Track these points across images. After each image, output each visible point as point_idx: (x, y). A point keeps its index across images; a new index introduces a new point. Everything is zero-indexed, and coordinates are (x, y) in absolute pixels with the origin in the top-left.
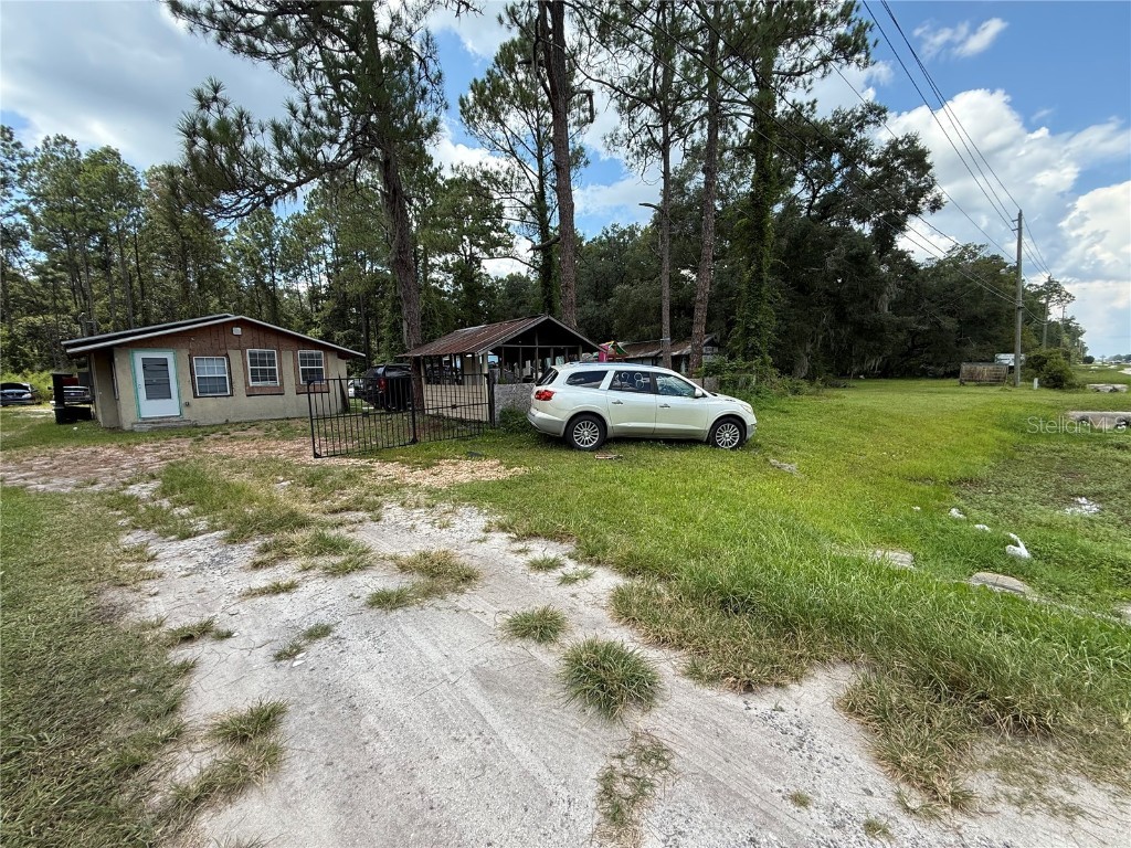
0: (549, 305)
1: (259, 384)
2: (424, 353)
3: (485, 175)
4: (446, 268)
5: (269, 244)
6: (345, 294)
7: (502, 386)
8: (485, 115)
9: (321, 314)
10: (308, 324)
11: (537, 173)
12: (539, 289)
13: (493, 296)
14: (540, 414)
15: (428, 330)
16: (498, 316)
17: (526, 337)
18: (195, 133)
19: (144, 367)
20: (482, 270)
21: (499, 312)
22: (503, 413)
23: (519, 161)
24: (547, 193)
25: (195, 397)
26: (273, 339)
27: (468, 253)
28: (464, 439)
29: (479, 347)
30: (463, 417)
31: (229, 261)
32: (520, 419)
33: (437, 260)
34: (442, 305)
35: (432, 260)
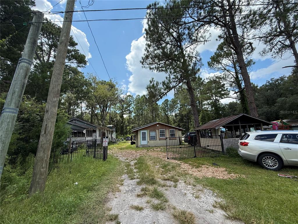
0: (245, 110)
1: (162, 137)
2: (199, 129)
3: (217, 77)
4: (208, 104)
5: (167, 106)
6: (182, 114)
7: (226, 139)
8: (216, 63)
9: (177, 120)
10: (174, 122)
11: (234, 72)
12: (241, 106)
13: (225, 109)
14: (243, 151)
15: (204, 121)
16: (227, 115)
18: (148, 88)
19: (142, 134)
20: (220, 103)
22: (227, 149)
23: (227, 70)
24: (239, 76)
25: (150, 140)
26: (164, 127)
27: (215, 99)
28: (212, 157)
29: (216, 126)
30: (213, 149)
31: (160, 111)
32: (235, 152)
34: (208, 114)
35: (204, 103)
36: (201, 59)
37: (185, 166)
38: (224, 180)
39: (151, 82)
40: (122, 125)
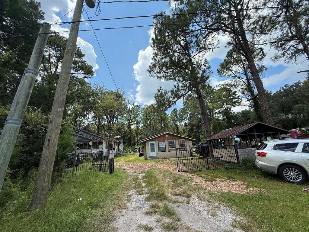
0: (260, 118)
1: (171, 148)
2: (211, 139)
3: (227, 85)
4: (219, 113)
5: (176, 116)
6: (193, 124)
7: (241, 149)
8: (225, 70)
9: (187, 130)
10: (184, 132)
11: (246, 79)
12: (254, 114)
13: (237, 118)
14: (260, 162)
15: (215, 131)
17: (250, 130)
18: (156, 97)
19: (151, 145)
20: (232, 111)
21: (240, 123)
22: (243, 160)
23: (238, 77)
24: (251, 83)
25: (159, 152)
26: (174, 137)
27: (226, 107)
29: (230, 136)
30: (228, 160)
31: (169, 120)
32: (252, 163)
33: (216, 111)
36: (210, 67)
37: (197, 179)
38: (243, 195)
39: (159, 91)
40: (129, 136)
